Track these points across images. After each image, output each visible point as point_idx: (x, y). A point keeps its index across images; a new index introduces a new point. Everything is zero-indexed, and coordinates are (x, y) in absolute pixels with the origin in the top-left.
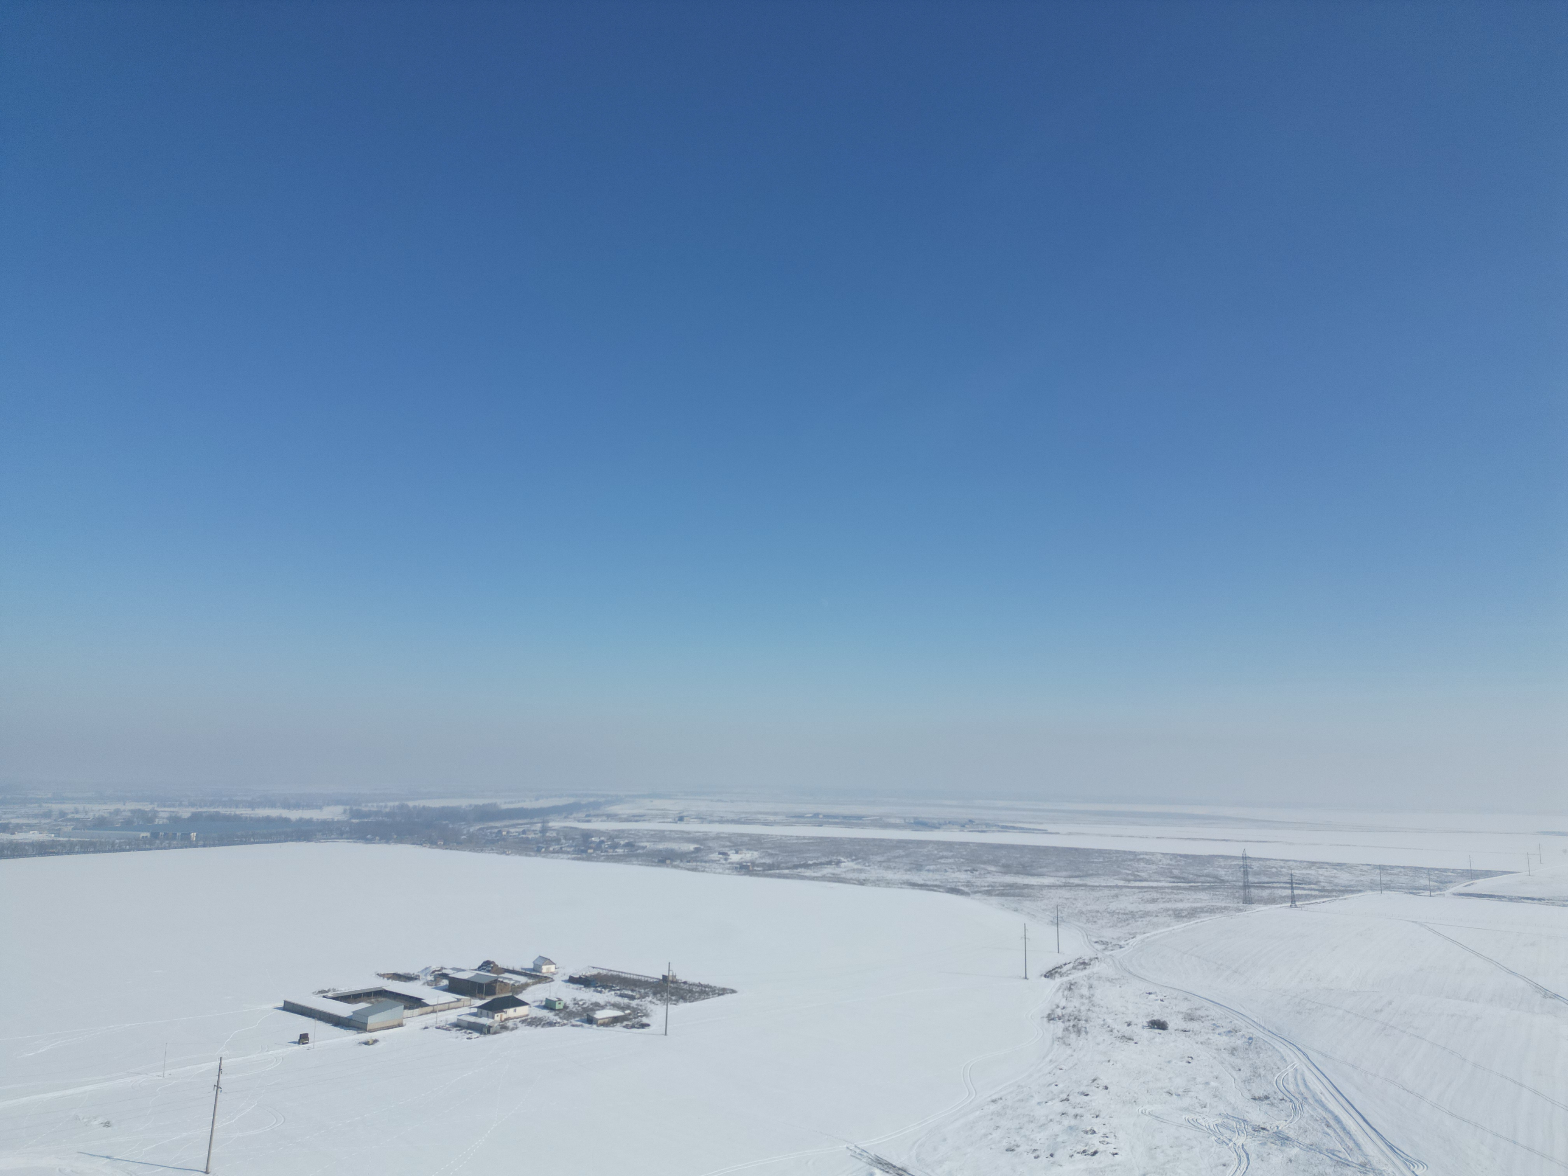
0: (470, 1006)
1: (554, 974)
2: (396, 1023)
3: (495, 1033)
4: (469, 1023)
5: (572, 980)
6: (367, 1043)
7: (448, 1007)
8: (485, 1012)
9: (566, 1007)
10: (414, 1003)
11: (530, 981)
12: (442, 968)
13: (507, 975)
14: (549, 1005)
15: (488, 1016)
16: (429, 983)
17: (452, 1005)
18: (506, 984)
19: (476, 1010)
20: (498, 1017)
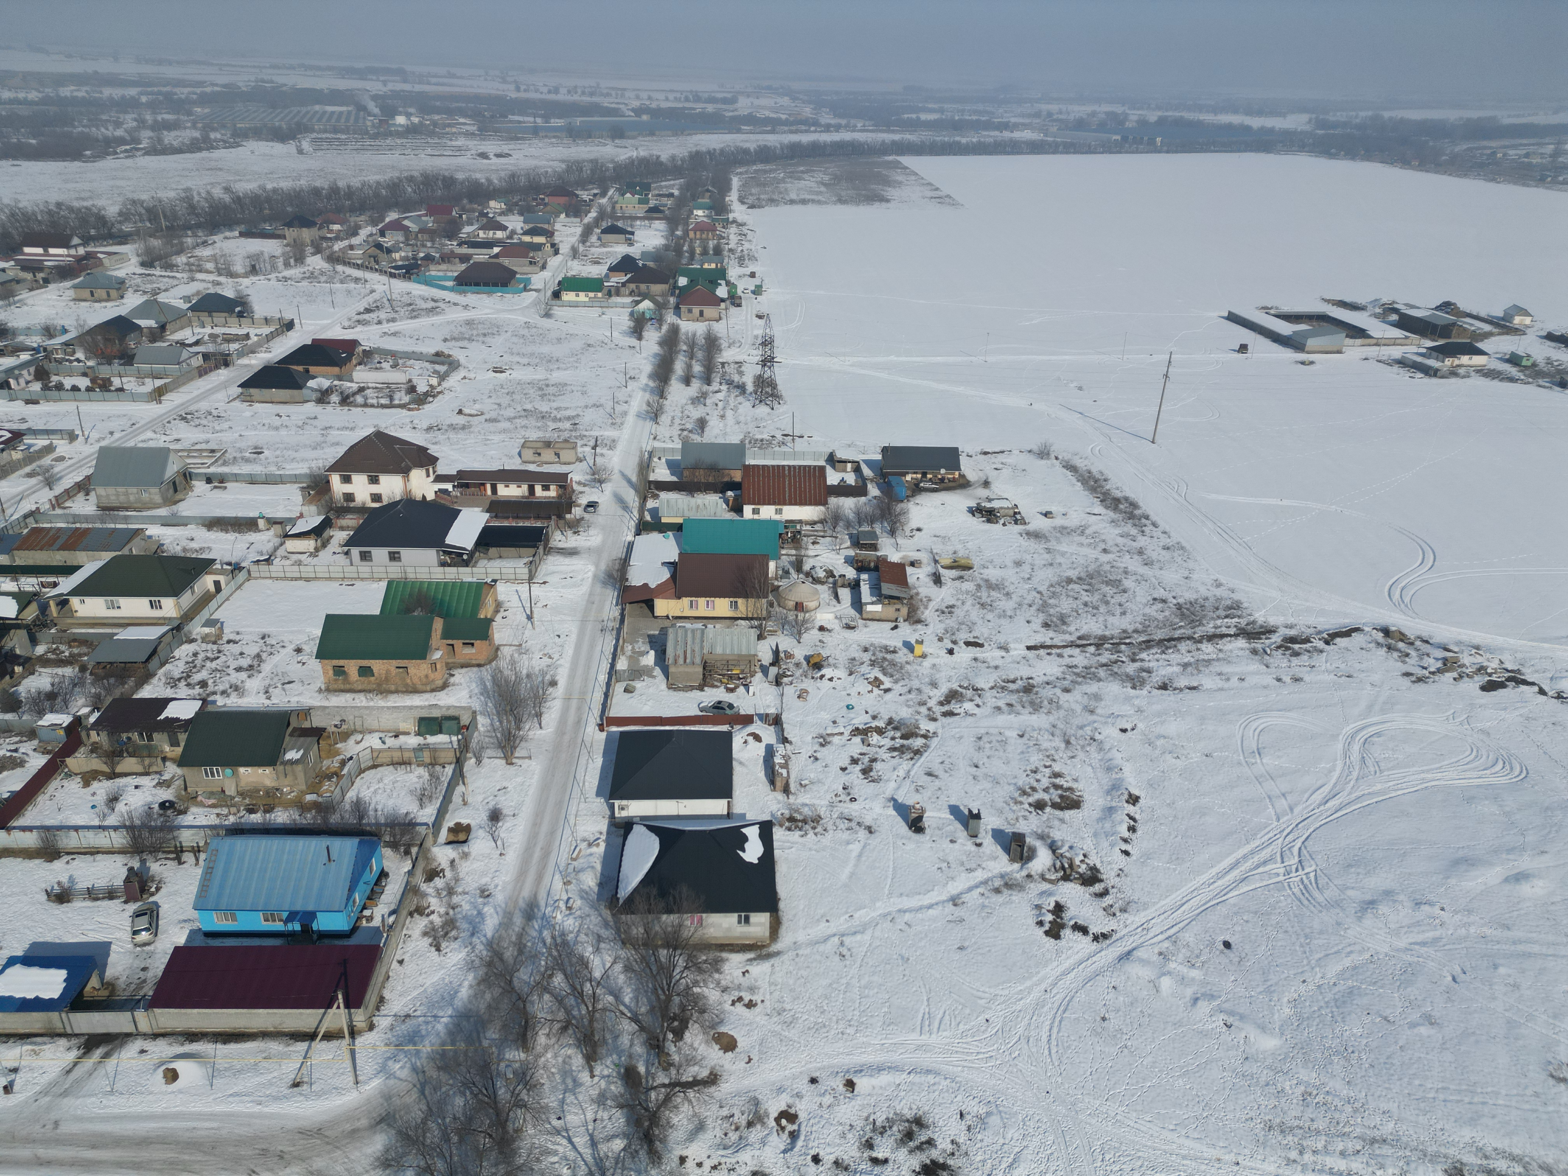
0: (1419, 346)
1: (1527, 327)
2: (1335, 349)
3: (1442, 377)
4: (1415, 362)
5: (1550, 337)
6: (1303, 363)
7: (1394, 342)
8: (1434, 354)
9: (1534, 365)
10: (1357, 333)
11: (1496, 330)
12: (1394, 302)
13: (1468, 320)
14: (1514, 360)
15: (1437, 359)
16: (1376, 316)
17: (1398, 341)
18: (1465, 329)
19: (1424, 351)
20: (1448, 362)
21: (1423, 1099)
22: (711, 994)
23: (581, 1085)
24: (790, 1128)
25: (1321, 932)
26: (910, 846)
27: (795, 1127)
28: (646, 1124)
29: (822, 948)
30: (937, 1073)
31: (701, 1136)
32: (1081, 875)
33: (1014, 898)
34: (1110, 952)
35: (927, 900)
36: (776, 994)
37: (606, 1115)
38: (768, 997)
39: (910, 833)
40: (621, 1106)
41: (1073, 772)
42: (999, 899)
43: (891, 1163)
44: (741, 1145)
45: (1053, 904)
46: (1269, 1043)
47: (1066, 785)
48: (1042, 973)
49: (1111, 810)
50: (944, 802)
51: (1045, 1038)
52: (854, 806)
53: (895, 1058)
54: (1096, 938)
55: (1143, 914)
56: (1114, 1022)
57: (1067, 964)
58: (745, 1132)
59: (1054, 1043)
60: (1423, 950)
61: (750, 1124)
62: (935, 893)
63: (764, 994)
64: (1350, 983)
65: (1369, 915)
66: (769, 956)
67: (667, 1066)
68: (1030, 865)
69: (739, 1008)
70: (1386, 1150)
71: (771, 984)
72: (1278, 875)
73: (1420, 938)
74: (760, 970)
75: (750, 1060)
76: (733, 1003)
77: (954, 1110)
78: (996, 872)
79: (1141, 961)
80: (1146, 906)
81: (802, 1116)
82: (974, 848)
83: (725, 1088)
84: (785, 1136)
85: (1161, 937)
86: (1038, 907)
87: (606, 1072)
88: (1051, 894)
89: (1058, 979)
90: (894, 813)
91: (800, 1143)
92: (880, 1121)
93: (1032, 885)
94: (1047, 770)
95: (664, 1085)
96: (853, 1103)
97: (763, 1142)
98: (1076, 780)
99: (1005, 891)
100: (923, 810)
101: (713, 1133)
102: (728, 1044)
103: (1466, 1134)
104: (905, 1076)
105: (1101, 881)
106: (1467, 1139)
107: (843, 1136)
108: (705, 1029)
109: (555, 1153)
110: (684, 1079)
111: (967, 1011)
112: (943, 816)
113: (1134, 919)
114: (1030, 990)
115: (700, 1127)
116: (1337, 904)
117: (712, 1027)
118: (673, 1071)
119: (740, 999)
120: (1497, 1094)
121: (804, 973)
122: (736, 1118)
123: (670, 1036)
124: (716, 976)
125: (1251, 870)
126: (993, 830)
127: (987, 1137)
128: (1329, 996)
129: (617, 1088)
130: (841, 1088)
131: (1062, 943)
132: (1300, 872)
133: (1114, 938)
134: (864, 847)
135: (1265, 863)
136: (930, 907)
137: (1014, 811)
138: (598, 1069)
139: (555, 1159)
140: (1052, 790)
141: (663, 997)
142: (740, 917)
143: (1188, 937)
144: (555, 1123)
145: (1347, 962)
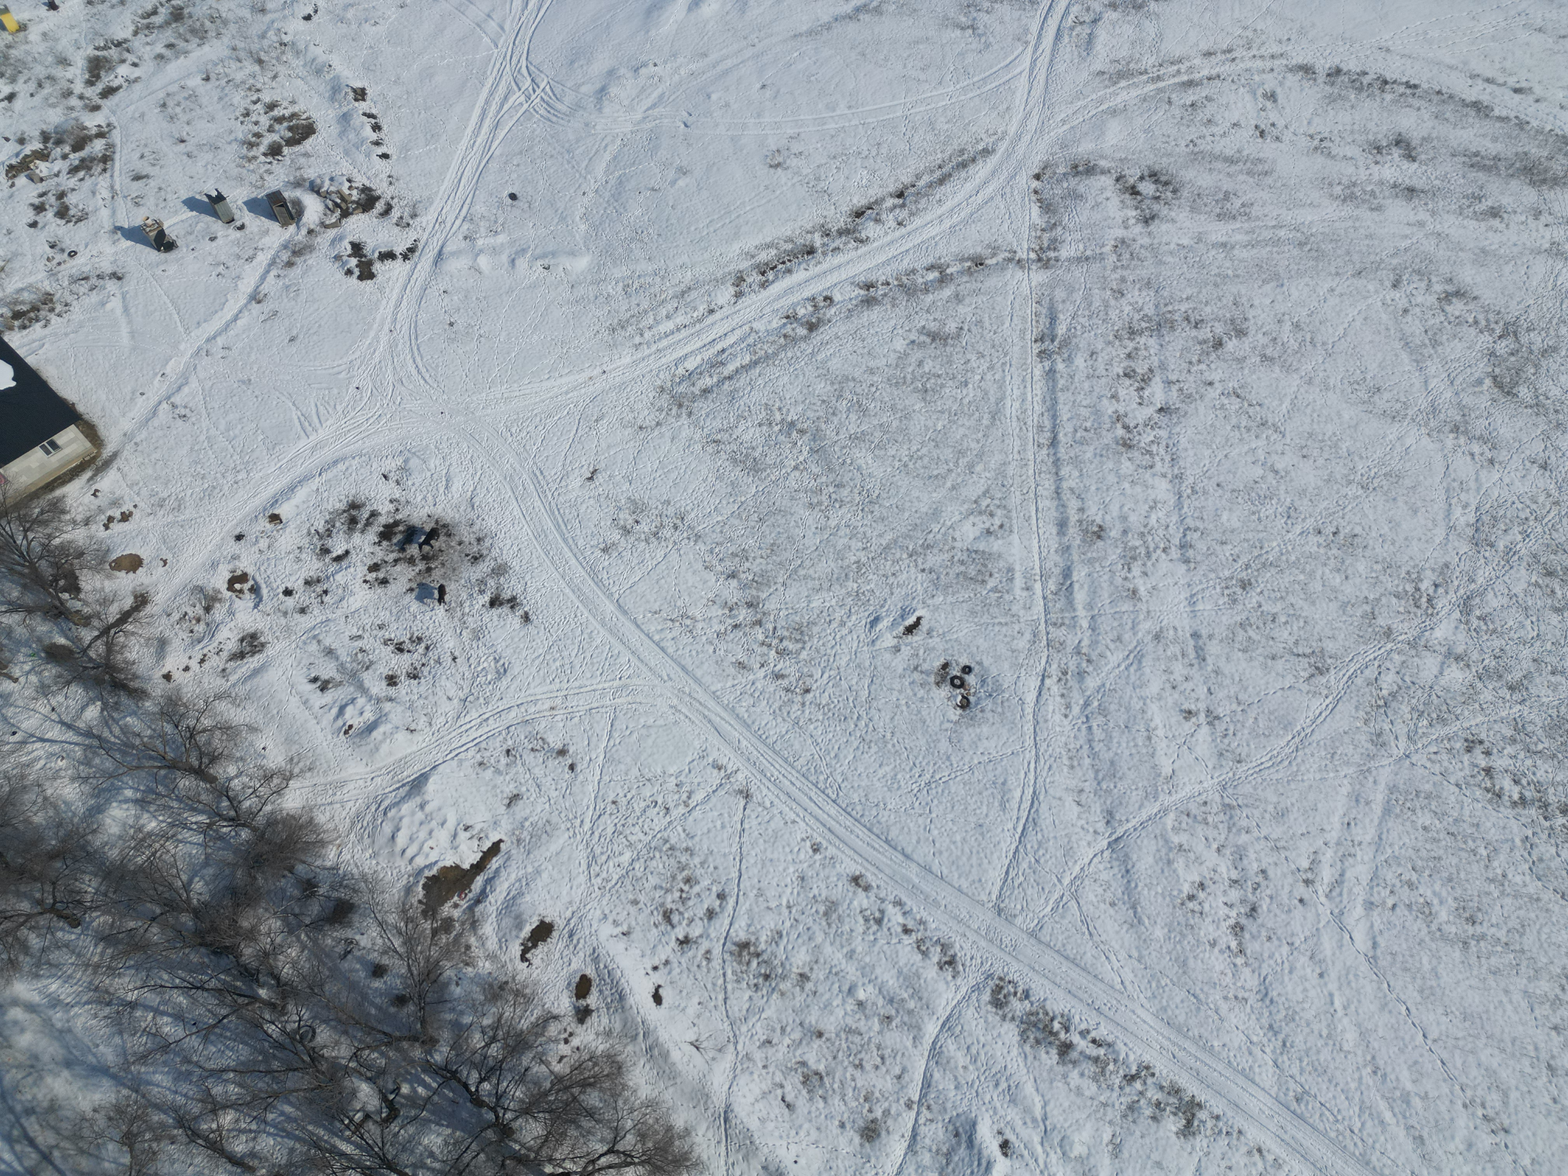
21: (701, 239)
22: (76, 536)
23: (10, 695)
24: (246, 586)
25: (578, 141)
26: (172, 269)
27: (251, 583)
28: (107, 677)
29: (156, 422)
30: (343, 459)
31: (169, 649)
32: (357, 203)
33: (310, 262)
34: (424, 261)
35: (228, 314)
36: (144, 492)
37: (60, 698)
38: (137, 499)
39: (163, 256)
40: (68, 683)
41: (286, 94)
42: (297, 271)
43: (353, 552)
44: (212, 630)
45: (349, 247)
46: (582, 263)
47: (287, 113)
48: (378, 317)
49: (345, 118)
50: (175, 202)
51: (414, 372)
52: (79, 260)
53: (299, 470)
54: (405, 257)
55: (432, 209)
56: (461, 322)
57: (395, 296)
58: (209, 618)
59: (423, 370)
60: (656, 112)
61: (208, 609)
62: (231, 302)
63: (131, 500)
64: (617, 174)
65: (606, 103)
66: (107, 464)
67: (86, 621)
68: (304, 219)
69: (116, 527)
70: (694, 294)
71: (130, 486)
72: (521, 104)
73: (649, 102)
74: (108, 482)
75: (165, 562)
76: (107, 527)
77: (377, 477)
78: (276, 245)
79: (453, 254)
80: (430, 200)
81: (250, 571)
82: (238, 234)
83: (160, 600)
84: (247, 595)
85: (458, 222)
86: (338, 258)
87: (27, 667)
88: (339, 239)
89: (395, 314)
90: (129, 243)
91: (264, 591)
92: (321, 526)
93: (319, 239)
94: (259, 106)
95: (97, 638)
96: (288, 530)
97: (231, 613)
98: (293, 102)
99: (298, 260)
100: (159, 223)
101: (179, 639)
102: (133, 563)
103: (736, 247)
104: (317, 479)
105: (379, 198)
106: (738, 251)
107: (298, 560)
108: (96, 569)
109: (38, 759)
110: (111, 620)
111: (335, 391)
112: (184, 217)
113: (427, 219)
114: (377, 338)
115: (162, 644)
116: (578, 106)
117: (102, 561)
118: (96, 622)
119: (111, 519)
120: (743, 203)
121: (155, 456)
122: (191, 614)
123: (65, 596)
124: (68, 517)
125: (498, 112)
126: (245, 203)
127: (416, 479)
128: (607, 195)
129: (50, 671)
130: (269, 526)
131: (379, 278)
132: (538, 91)
133: (420, 247)
134: (124, 298)
135: (506, 98)
136: (236, 318)
137: (253, 171)
138: (16, 672)
139: (42, 762)
140: (277, 127)
141: (26, 571)
142: (43, 447)
143: (480, 209)
144: (12, 739)
145: (607, 157)
